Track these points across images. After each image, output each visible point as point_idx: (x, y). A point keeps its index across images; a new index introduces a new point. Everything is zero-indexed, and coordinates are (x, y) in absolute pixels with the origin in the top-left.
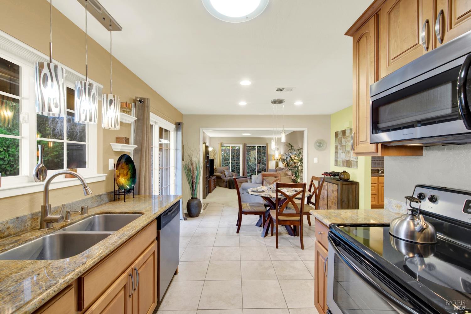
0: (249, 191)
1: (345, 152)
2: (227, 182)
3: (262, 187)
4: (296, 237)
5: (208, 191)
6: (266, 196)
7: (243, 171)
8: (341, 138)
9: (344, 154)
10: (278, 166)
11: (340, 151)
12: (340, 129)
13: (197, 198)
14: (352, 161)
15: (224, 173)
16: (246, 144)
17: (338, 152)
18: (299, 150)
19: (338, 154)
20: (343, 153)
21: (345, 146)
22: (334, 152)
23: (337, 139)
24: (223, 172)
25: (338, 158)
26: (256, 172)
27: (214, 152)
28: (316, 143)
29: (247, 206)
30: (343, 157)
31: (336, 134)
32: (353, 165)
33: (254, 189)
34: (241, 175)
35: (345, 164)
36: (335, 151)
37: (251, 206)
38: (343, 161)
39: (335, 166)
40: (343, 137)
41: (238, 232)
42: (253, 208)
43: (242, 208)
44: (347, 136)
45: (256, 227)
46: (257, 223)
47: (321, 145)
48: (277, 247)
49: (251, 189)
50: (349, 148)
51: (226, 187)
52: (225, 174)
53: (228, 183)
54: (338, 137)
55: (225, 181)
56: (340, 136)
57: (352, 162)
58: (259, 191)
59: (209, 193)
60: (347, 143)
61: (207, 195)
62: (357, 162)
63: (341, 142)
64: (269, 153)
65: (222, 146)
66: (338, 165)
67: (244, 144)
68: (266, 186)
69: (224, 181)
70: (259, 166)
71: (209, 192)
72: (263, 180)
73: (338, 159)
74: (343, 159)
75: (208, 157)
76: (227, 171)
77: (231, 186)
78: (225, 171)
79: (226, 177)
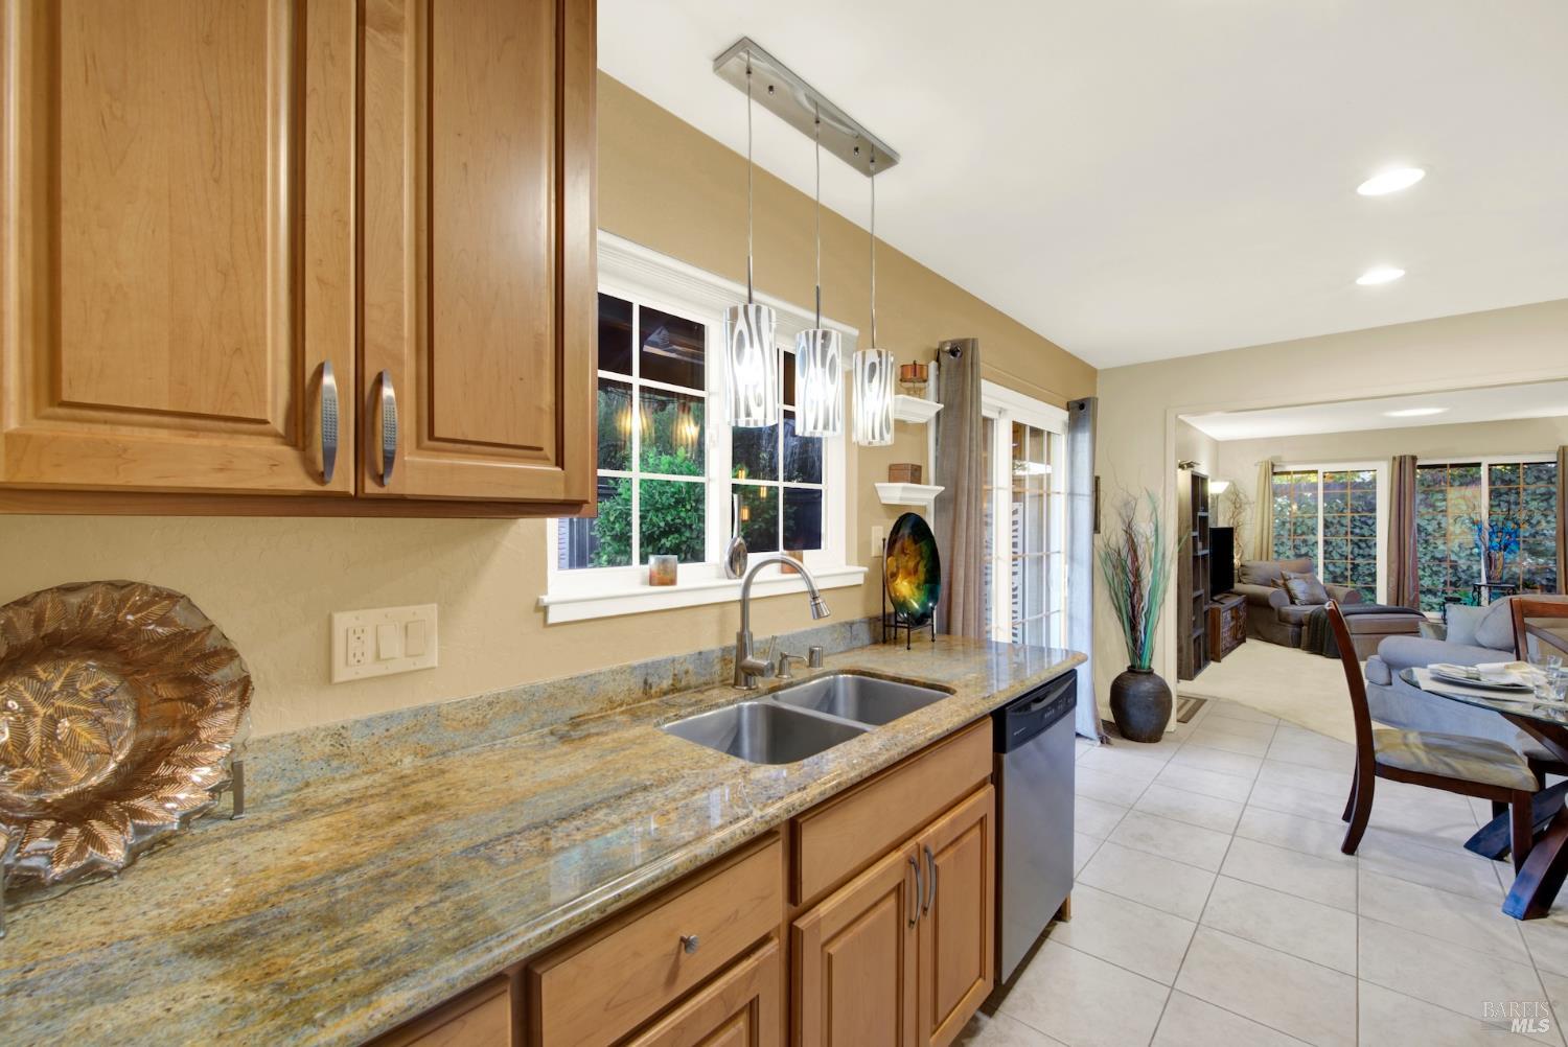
0: (1422, 676)
2: (1300, 624)
3: (1507, 667)
5: (1205, 653)
6: (1540, 714)
7: (1394, 579)
13: (1150, 673)
15: (1285, 585)
16: (1414, 458)
24: (1280, 582)
27: (1236, 500)
29: (1406, 745)
33: (1458, 672)
34: (1382, 598)
37: (1429, 747)
41: (1350, 847)
42: (1447, 759)
43: (1376, 746)
49: (1430, 666)
51: (1296, 644)
52: (1288, 591)
53: (1304, 628)
55: (1292, 619)
58: (1485, 681)
59: (1207, 660)
61: (1199, 666)
65: (1275, 474)
67: (1401, 456)
68: (1541, 662)
69: (1283, 619)
70: (1499, 564)
71: (1210, 656)
72: (1520, 630)
75: (1204, 520)
76: (1304, 579)
77: (1322, 645)
78: (1292, 576)
79: (1297, 601)
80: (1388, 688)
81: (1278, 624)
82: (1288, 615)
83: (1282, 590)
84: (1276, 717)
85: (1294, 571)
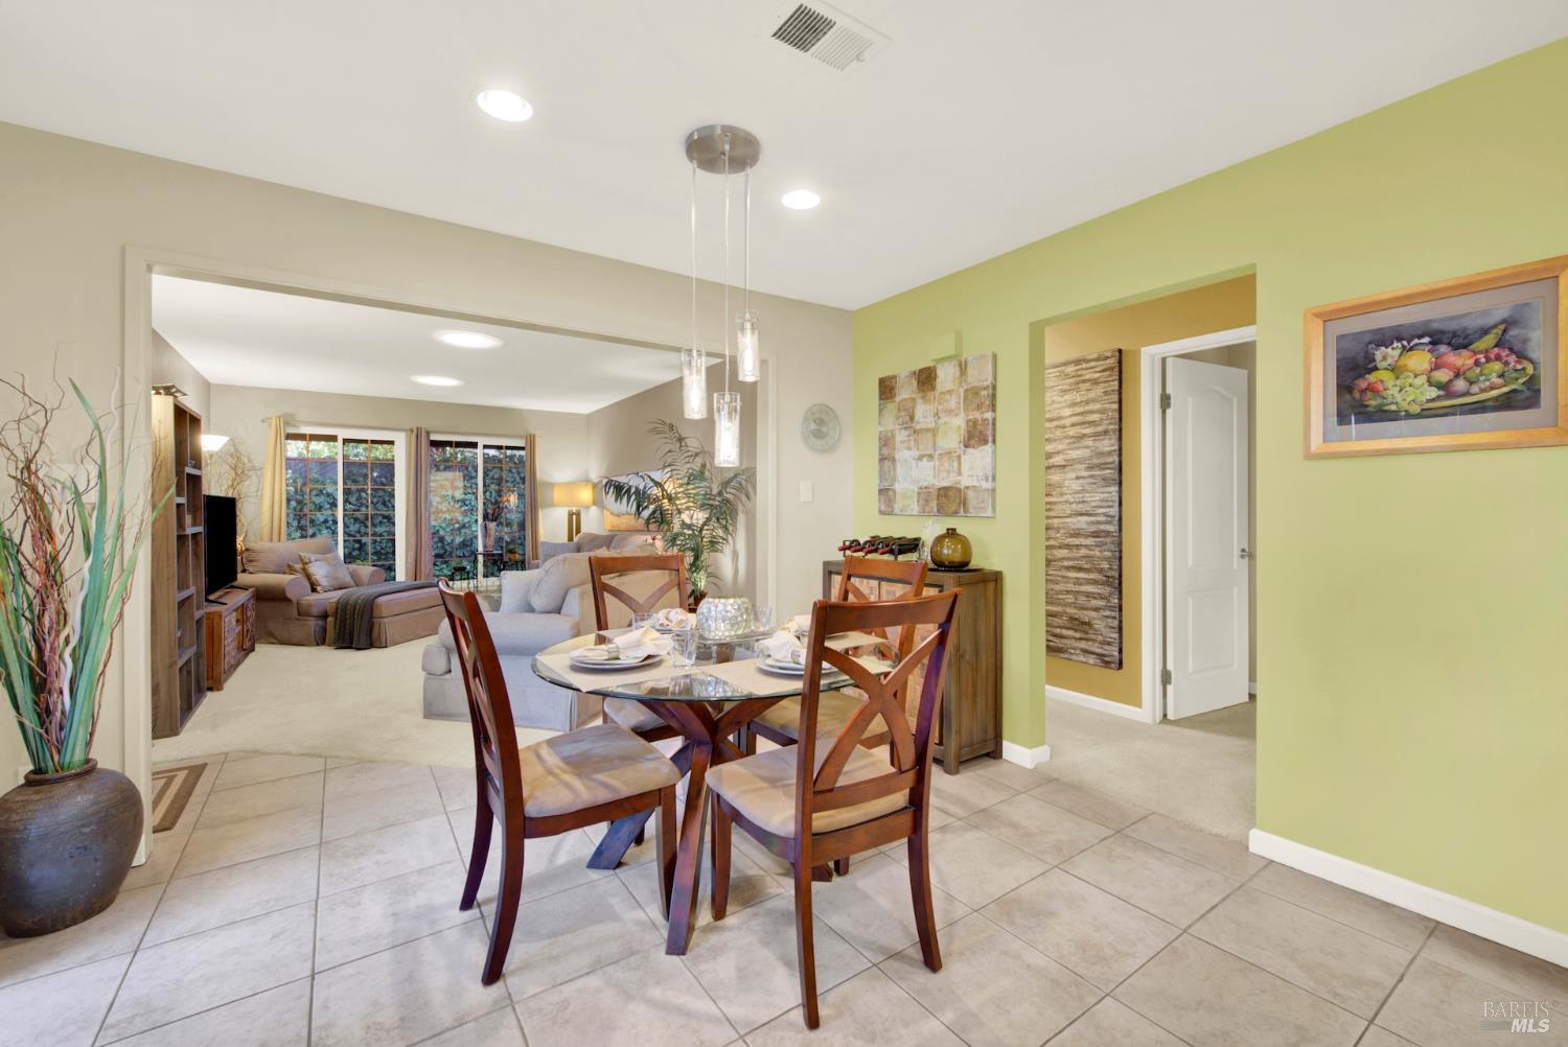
0: (556, 666)
1: (931, 457)
2: (324, 616)
3: (642, 635)
4: (836, 879)
5: (198, 681)
7: (412, 554)
8: (913, 399)
9: (925, 462)
10: (578, 531)
11: (903, 455)
12: (901, 365)
14: (967, 488)
15: (304, 570)
16: (428, 433)
17: (897, 458)
18: (697, 454)
19: (898, 465)
20: (920, 458)
21: (934, 432)
22: (877, 457)
23: (891, 406)
24: (298, 566)
25: (894, 479)
26: (481, 558)
27: (239, 468)
28: (806, 420)
30: (916, 474)
31: (887, 388)
32: (972, 503)
34: (401, 574)
35: (934, 504)
36: (880, 454)
37: (571, 764)
38: (924, 494)
39: (882, 513)
40: (923, 398)
42: (601, 777)
44: (942, 393)
45: (595, 875)
46: (599, 852)
47: (825, 429)
48: (813, 1022)
50: (951, 439)
51: (321, 640)
52: (308, 577)
53: (330, 619)
54: (898, 399)
55: (315, 611)
56: (906, 391)
57: (971, 494)
58: (625, 661)
59: (201, 692)
60: (944, 419)
61: (188, 708)
62: (994, 490)
63: (912, 418)
64: (539, 476)
65: (290, 437)
66: (897, 510)
67: (419, 430)
69: (303, 612)
70: (491, 534)
71: (206, 684)
72: (599, 592)
73: (897, 487)
74: (925, 484)
76: (326, 560)
77: (351, 636)
78: (313, 559)
79: (319, 588)
80: (448, 676)
81: (298, 620)
82: (310, 606)
83: (300, 576)
84: (320, 756)
85: (314, 553)
